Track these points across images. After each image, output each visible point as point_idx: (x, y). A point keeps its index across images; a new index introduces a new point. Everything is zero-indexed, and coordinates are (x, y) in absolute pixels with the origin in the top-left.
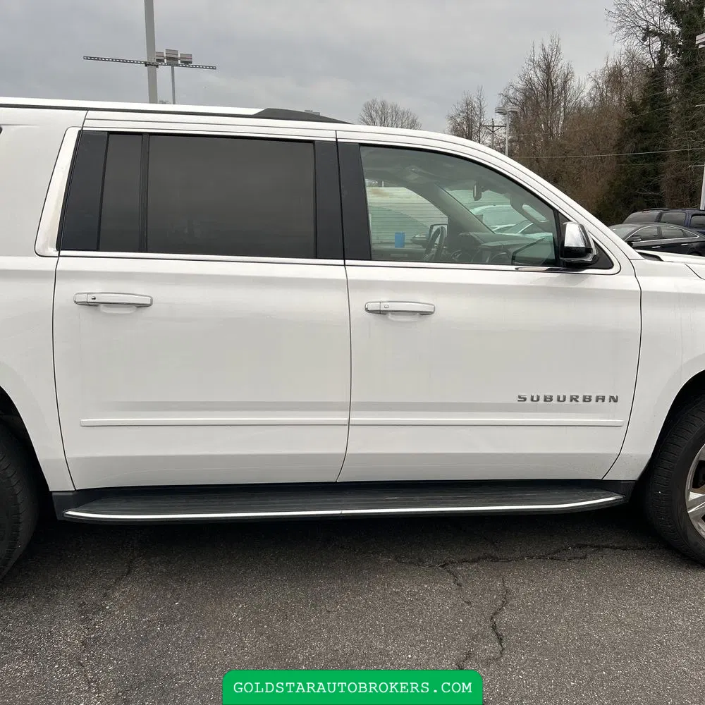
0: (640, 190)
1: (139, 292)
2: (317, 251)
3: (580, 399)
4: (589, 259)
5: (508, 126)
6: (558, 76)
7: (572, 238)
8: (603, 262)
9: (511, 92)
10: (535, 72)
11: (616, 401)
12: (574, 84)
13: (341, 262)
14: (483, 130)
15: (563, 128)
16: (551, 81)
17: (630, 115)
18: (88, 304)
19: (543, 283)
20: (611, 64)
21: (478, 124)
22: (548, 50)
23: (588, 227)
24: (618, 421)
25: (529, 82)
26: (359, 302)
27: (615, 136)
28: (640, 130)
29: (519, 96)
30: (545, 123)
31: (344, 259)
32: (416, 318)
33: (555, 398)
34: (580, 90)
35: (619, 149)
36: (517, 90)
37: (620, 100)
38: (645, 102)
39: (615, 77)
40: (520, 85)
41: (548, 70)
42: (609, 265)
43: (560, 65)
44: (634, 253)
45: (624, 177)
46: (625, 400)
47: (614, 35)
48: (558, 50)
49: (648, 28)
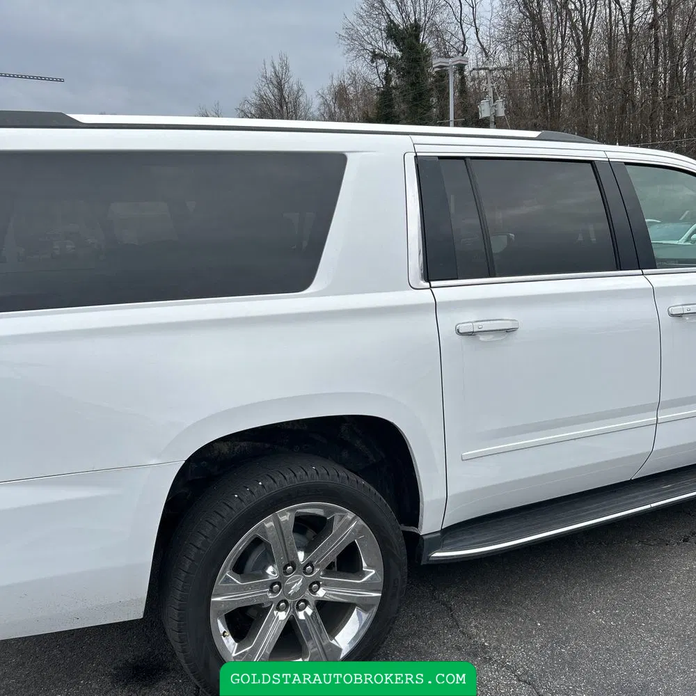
2: (619, 263)
6: (289, 92)
9: (246, 106)
10: (269, 88)
13: (639, 272)
16: (284, 97)
20: (336, 83)
22: (278, 68)
25: (264, 97)
29: (255, 111)
34: (308, 105)
36: (252, 105)
39: (340, 95)
40: (255, 100)
43: (290, 82)
47: (347, 55)
48: (287, 68)
49: (374, 52)
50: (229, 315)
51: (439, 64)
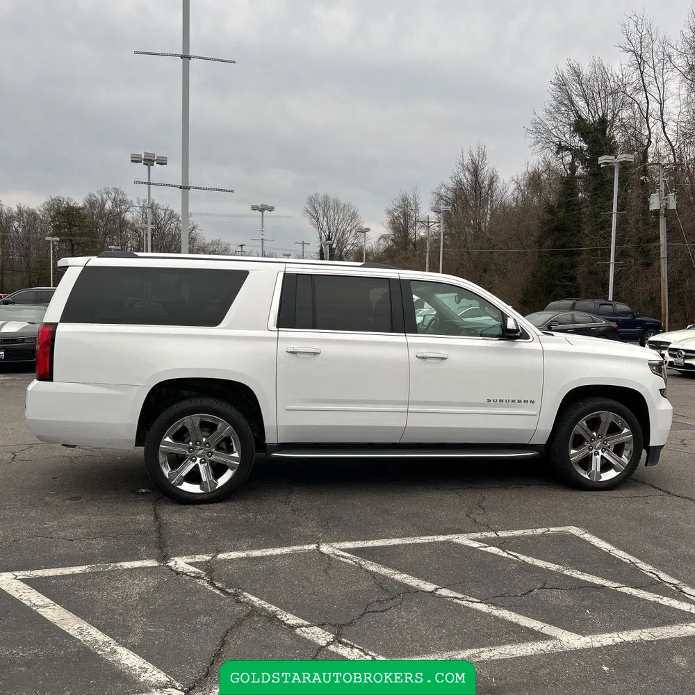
0: (559, 281)
1: (314, 347)
2: (393, 328)
3: (516, 401)
4: (518, 334)
5: (442, 221)
6: (484, 178)
7: (511, 325)
8: (525, 336)
9: (443, 190)
10: (464, 174)
11: (533, 402)
12: (499, 185)
13: (404, 334)
14: (419, 224)
15: (490, 224)
16: (478, 182)
17: (547, 216)
18: (293, 352)
19: (497, 346)
20: (531, 170)
21: (414, 219)
22: (476, 156)
23: (518, 320)
24: (535, 413)
25: (459, 182)
26: (413, 352)
27: (535, 233)
28: (557, 229)
29: (450, 195)
30: (473, 220)
31: (405, 333)
32: (440, 361)
33: (504, 401)
34: (505, 190)
35: (539, 245)
36: (448, 189)
37: (540, 201)
38: (560, 206)
39: (534, 181)
40: (451, 185)
41: (476, 172)
42: (528, 337)
43: (486, 168)
44: (539, 332)
45: (544, 269)
46: (537, 402)
47: (532, 148)
48: (484, 156)
49: (560, 144)
50: (171, 332)
51: (605, 161)
